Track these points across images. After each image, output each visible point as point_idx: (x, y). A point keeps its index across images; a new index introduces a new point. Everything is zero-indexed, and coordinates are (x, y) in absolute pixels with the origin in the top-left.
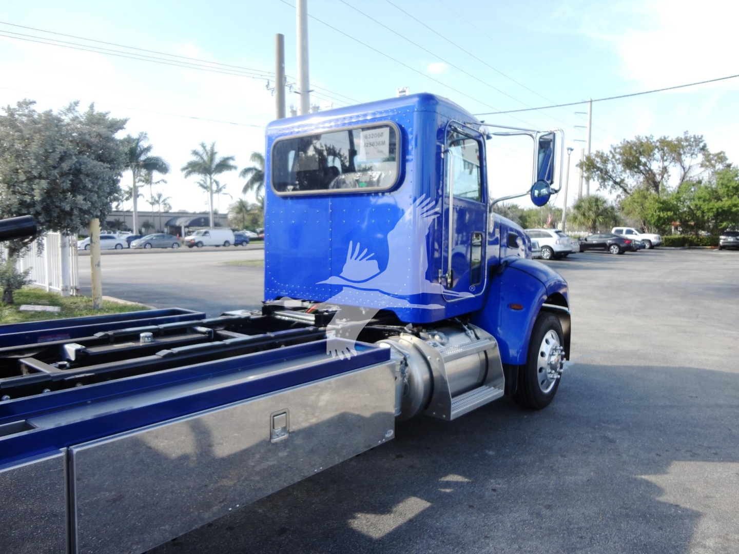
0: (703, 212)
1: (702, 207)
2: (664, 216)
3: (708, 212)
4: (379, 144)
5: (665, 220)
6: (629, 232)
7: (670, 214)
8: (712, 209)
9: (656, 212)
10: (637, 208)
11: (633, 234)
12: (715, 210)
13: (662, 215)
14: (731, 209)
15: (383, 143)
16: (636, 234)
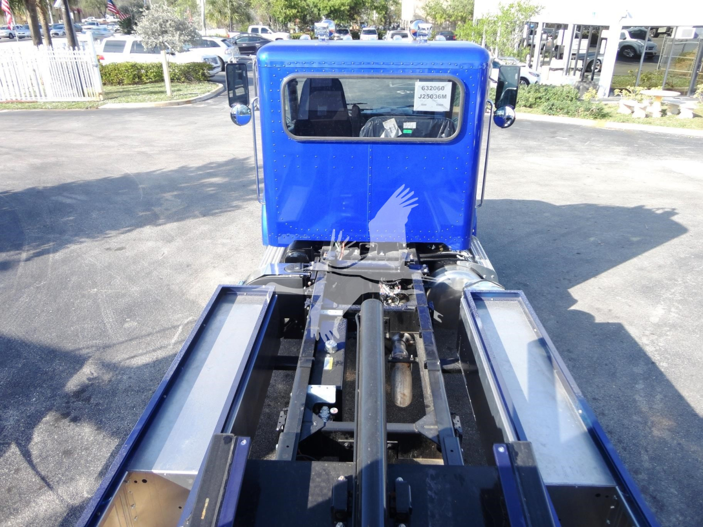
0: (319, 10)
1: (318, 5)
2: (290, 14)
3: (323, 10)
4: (439, 97)
5: (290, 18)
6: (264, 30)
7: (294, 11)
8: (326, 7)
9: (282, 9)
10: (264, 3)
11: (267, 33)
12: (328, 8)
13: (288, 13)
14: (340, 7)
15: (444, 97)
16: (271, 33)
